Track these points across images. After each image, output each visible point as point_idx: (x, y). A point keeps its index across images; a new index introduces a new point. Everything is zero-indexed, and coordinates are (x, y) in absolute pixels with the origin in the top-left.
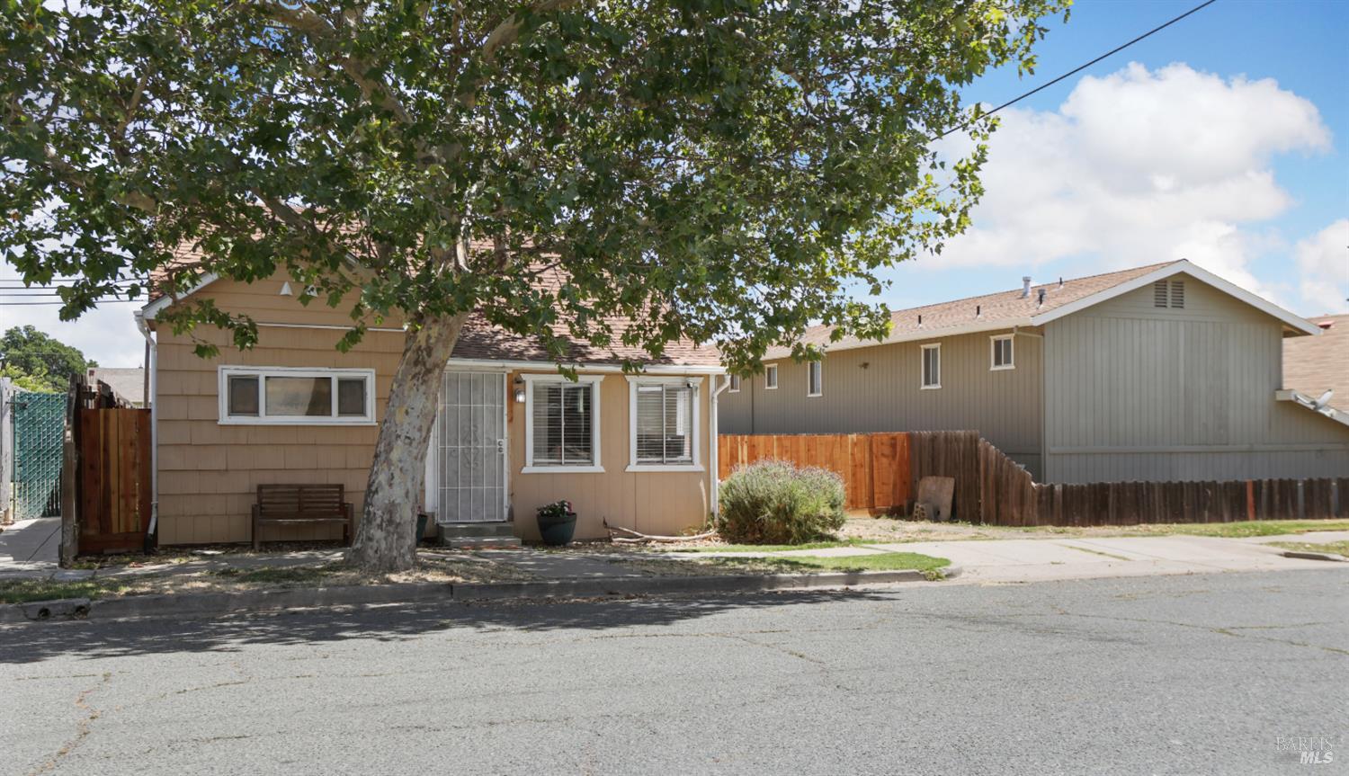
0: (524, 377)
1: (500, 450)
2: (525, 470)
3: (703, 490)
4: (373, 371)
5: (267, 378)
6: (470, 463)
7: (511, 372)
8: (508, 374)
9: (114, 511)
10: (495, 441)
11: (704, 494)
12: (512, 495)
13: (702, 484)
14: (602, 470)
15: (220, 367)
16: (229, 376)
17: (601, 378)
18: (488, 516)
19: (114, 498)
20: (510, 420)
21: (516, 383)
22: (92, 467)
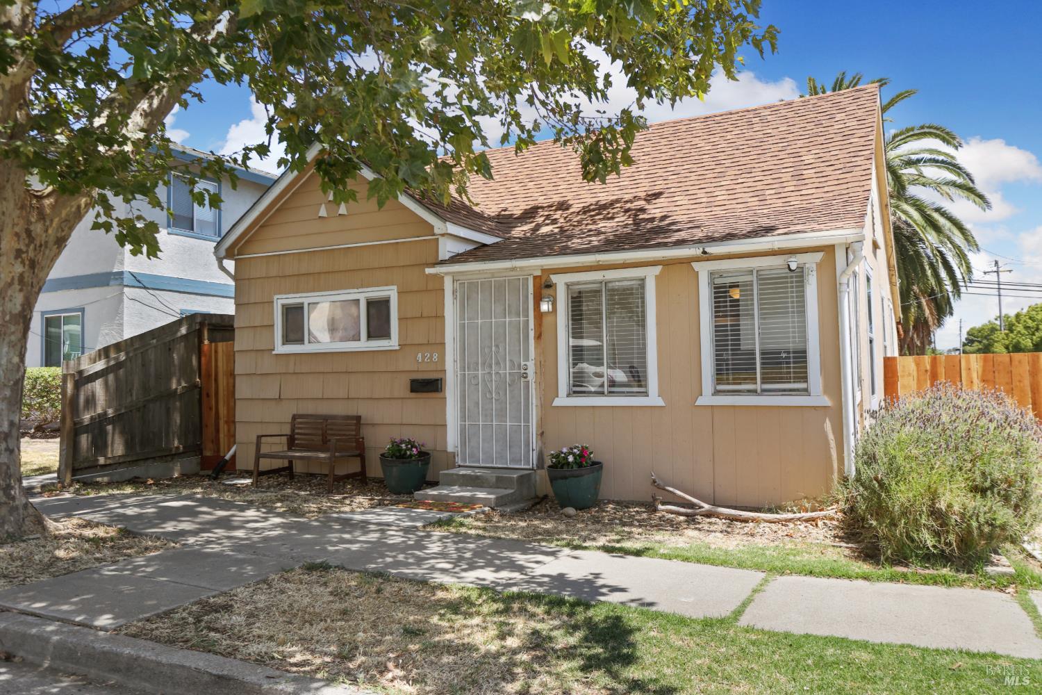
0: (555, 278)
1: (525, 376)
2: (557, 402)
3: (831, 436)
4: (395, 287)
5: (309, 304)
6: (491, 393)
7: (538, 273)
8: (535, 278)
9: (222, 435)
10: (519, 365)
11: (833, 444)
12: (542, 434)
13: (828, 426)
14: (660, 402)
15: (276, 297)
16: (283, 306)
17: (657, 270)
18: (512, 461)
19: (222, 423)
20: (539, 337)
21: (544, 287)
22: (208, 395)
